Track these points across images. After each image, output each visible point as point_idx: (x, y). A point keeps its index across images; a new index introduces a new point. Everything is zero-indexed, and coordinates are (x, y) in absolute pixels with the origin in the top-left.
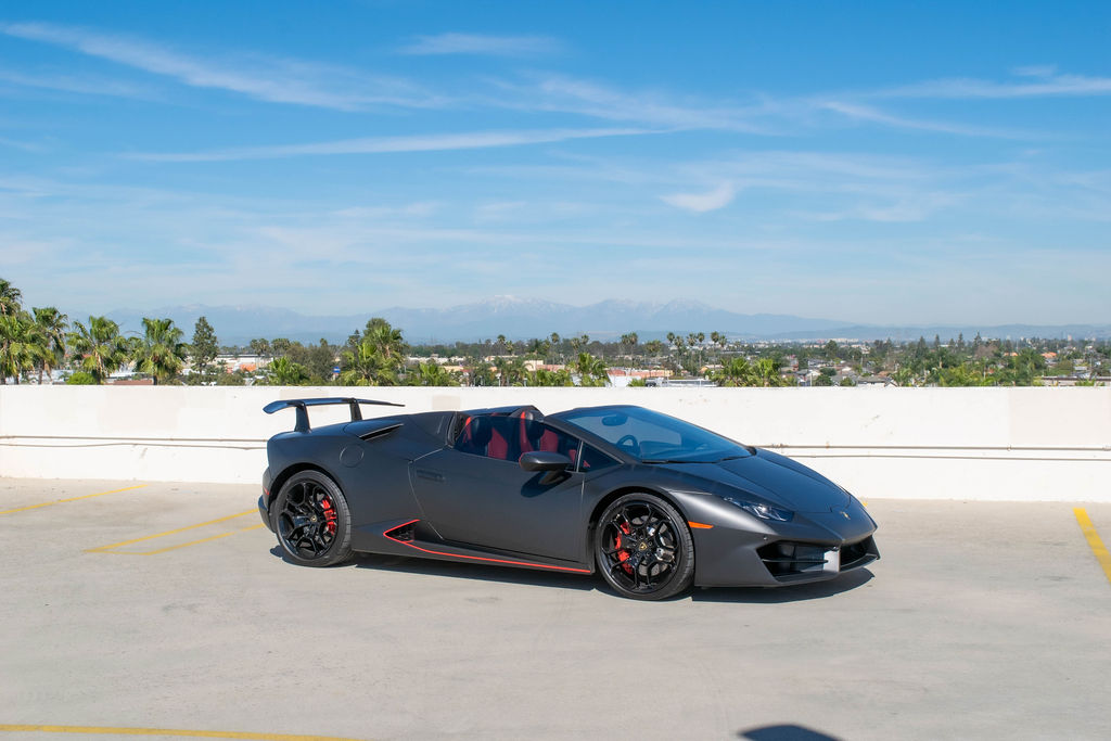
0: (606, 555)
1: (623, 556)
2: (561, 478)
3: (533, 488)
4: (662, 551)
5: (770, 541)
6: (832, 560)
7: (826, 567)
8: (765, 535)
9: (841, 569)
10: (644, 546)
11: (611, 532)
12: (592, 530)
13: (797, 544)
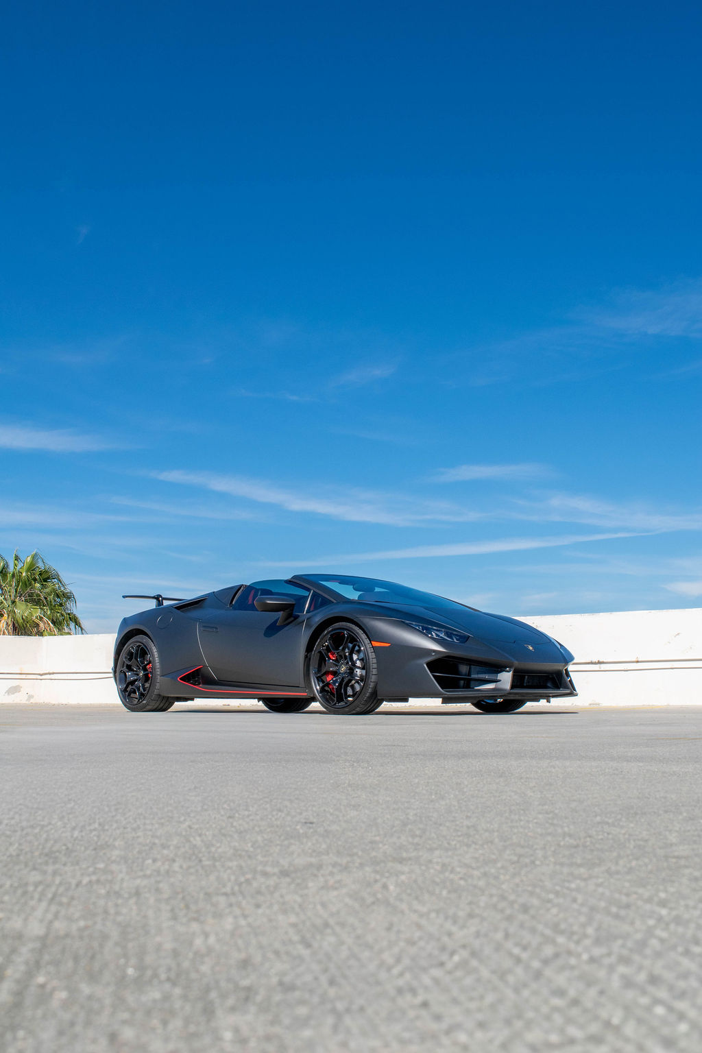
0: (317, 678)
1: (329, 678)
2: (292, 619)
3: (272, 630)
4: (358, 670)
5: (438, 656)
6: (506, 679)
7: (499, 685)
8: (434, 651)
9: (513, 687)
10: (343, 669)
11: (322, 660)
12: (307, 659)
13: (470, 662)
